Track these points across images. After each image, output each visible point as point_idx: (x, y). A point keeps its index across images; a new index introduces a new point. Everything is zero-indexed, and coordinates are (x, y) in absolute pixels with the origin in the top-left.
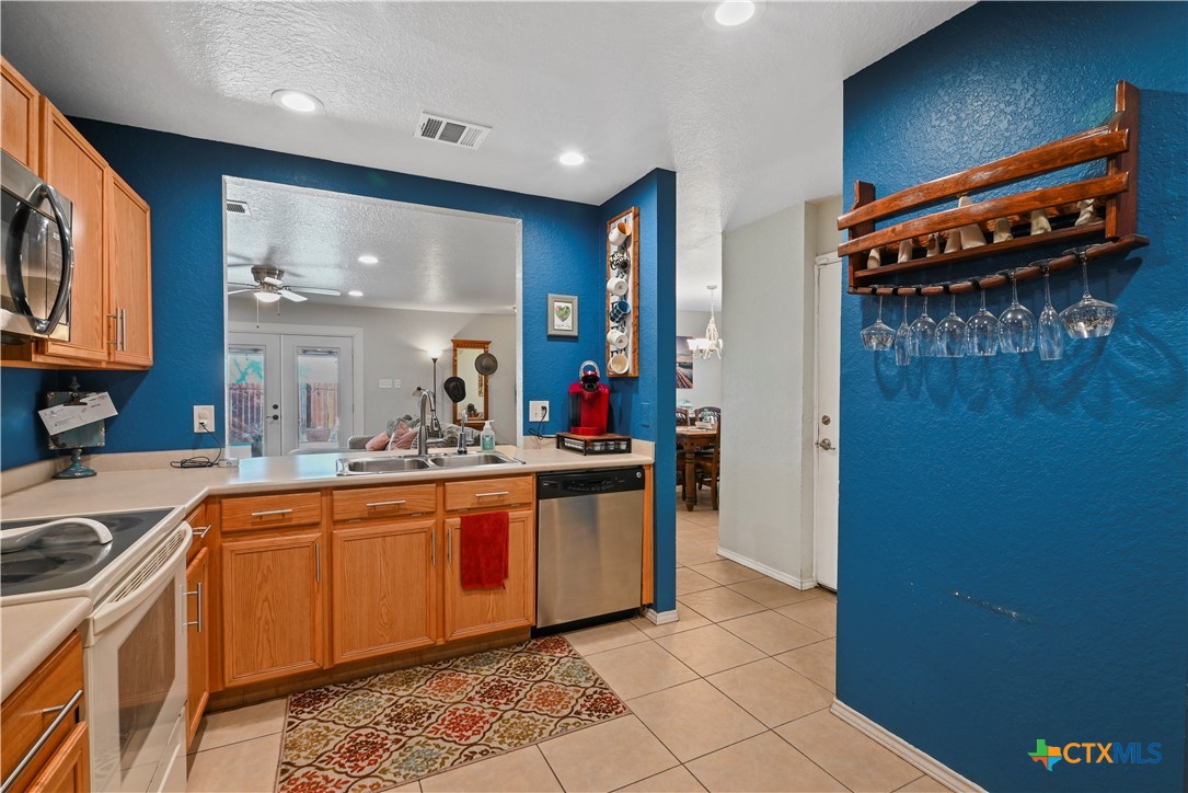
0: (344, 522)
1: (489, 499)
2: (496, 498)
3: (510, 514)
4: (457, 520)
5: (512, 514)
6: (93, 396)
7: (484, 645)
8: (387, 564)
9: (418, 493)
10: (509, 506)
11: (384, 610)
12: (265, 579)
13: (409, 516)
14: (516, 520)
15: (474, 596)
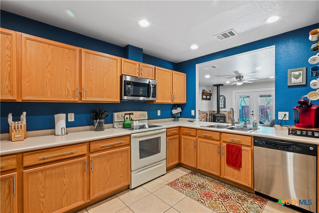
0: (200, 137)
1: (235, 141)
2: (238, 141)
3: (242, 147)
4: (225, 144)
5: (243, 148)
6: (178, 108)
7: (238, 186)
8: (208, 150)
9: (215, 134)
10: (243, 145)
11: (208, 161)
12: (187, 145)
13: (214, 140)
14: (245, 150)
15: (230, 168)
